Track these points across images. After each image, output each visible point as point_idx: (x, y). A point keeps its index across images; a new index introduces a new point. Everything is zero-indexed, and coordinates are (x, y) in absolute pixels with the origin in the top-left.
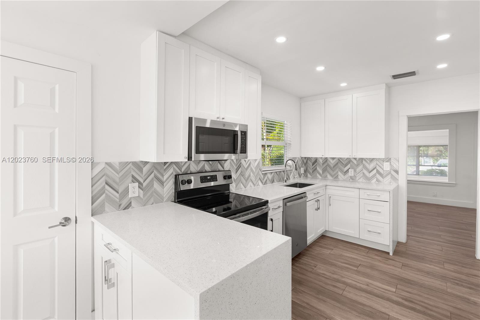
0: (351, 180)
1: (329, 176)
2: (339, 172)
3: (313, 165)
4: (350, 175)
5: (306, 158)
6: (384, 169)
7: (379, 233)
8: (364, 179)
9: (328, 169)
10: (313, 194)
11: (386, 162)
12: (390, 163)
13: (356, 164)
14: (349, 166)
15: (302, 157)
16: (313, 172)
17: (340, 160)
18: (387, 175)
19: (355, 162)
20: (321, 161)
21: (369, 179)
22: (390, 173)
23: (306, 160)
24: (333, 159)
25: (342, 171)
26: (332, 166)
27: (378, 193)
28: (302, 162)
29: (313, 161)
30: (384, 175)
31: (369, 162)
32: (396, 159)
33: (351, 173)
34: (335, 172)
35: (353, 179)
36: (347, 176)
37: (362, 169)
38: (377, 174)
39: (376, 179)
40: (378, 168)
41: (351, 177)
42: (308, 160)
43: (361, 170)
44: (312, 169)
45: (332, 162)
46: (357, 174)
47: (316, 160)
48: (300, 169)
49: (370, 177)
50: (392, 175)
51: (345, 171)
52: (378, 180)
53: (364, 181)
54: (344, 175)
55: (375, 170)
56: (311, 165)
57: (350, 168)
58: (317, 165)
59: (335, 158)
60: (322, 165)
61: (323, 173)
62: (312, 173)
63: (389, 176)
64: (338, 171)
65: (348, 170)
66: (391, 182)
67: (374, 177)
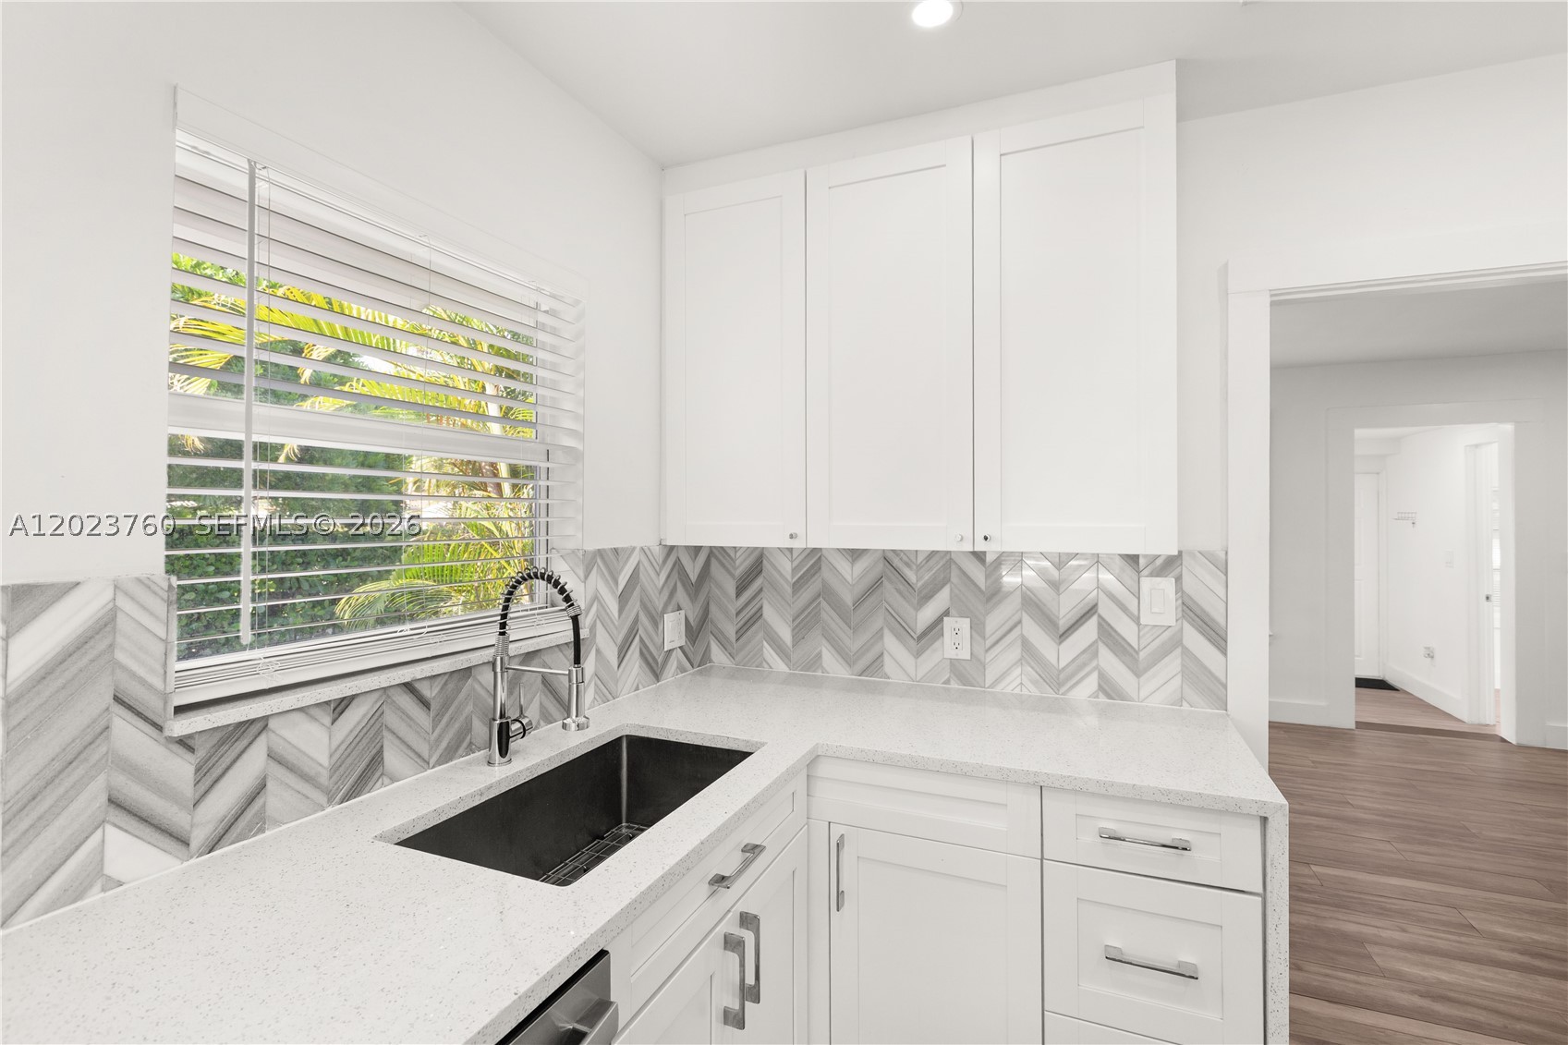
0: (954, 685)
1: (829, 660)
2: (887, 633)
3: (740, 590)
4: (950, 653)
5: (697, 549)
6: (1143, 621)
8: (1031, 681)
9: (824, 615)
10: (705, 889)
11: (1151, 575)
12: (1179, 579)
13: (983, 588)
14: (942, 600)
15: (672, 548)
16: (740, 633)
17: (891, 563)
18: (1160, 655)
19: (977, 575)
20: (786, 566)
21: (1057, 680)
22: (1176, 642)
23: (702, 558)
24: (855, 554)
25: (902, 629)
26: (848, 599)
28: (675, 575)
29: (742, 566)
30: (1142, 655)
31: (1056, 574)
32: (1209, 557)
33: (956, 640)
34: (864, 638)
35: (965, 676)
36: (932, 658)
37: (1016, 619)
38: (1100, 644)
39: (1095, 675)
40: (1107, 610)
41: (956, 668)
42: (713, 560)
43: (1011, 623)
44: (738, 614)
45: (850, 576)
46: (989, 643)
47: (758, 563)
48: (656, 621)
49: (1062, 664)
50: (1186, 652)
51: (919, 631)
52: (1108, 689)
53: (1029, 689)
54: (918, 654)
55: (1092, 623)
56: (732, 591)
57: (947, 613)
58: (761, 590)
59: (864, 551)
60: (789, 590)
61: (798, 638)
62: (733, 638)
63: (1173, 664)
64: (882, 628)
65: (939, 621)
66: (1182, 698)
67: (1084, 665)
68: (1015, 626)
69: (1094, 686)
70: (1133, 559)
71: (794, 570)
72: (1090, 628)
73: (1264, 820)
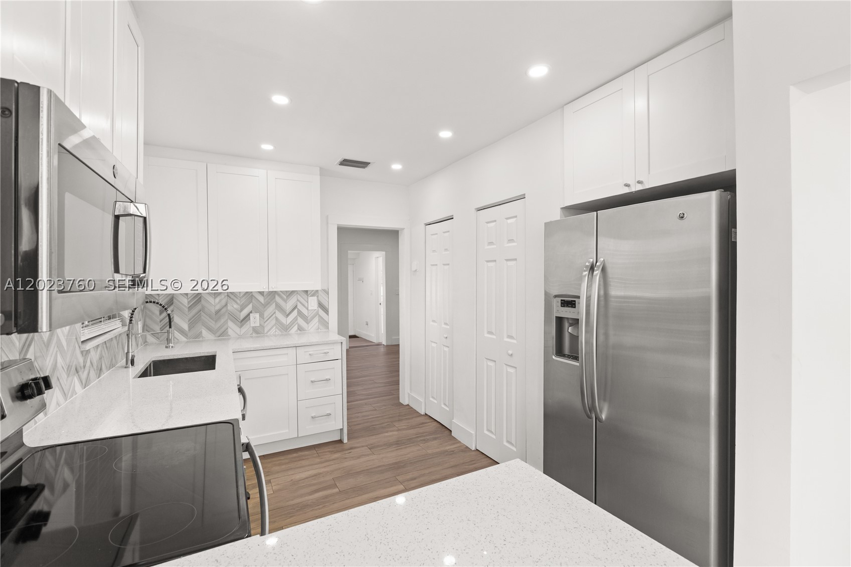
0: (254, 335)
1: (205, 333)
4: (253, 325)
6: (309, 309)
7: (329, 415)
8: (279, 330)
9: (202, 317)
11: (311, 296)
12: (318, 297)
13: (263, 303)
14: (249, 308)
17: (230, 297)
18: (313, 318)
19: (261, 299)
20: (185, 301)
21: (286, 329)
22: (317, 314)
24: (216, 295)
25: (234, 318)
26: (213, 311)
27: (325, 348)
30: (309, 318)
31: (285, 297)
32: (324, 290)
33: (255, 320)
34: (220, 324)
35: (258, 332)
36: (246, 328)
38: (298, 317)
39: (297, 325)
40: (300, 307)
41: (255, 329)
43: (272, 313)
44: (160, 321)
45: (214, 303)
46: (265, 321)
47: (171, 300)
49: (288, 323)
50: (320, 316)
51: (241, 319)
52: (300, 329)
53: (278, 332)
54: (241, 327)
55: (296, 311)
57: (251, 312)
59: (219, 294)
60: (187, 310)
61: (191, 327)
63: (316, 320)
64: (227, 319)
65: (249, 315)
66: (319, 328)
67: (293, 324)
68: (274, 314)
69: (297, 328)
70: (306, 292)
71: (189, 302)
72: (295, 313)
73: (342, 343)
